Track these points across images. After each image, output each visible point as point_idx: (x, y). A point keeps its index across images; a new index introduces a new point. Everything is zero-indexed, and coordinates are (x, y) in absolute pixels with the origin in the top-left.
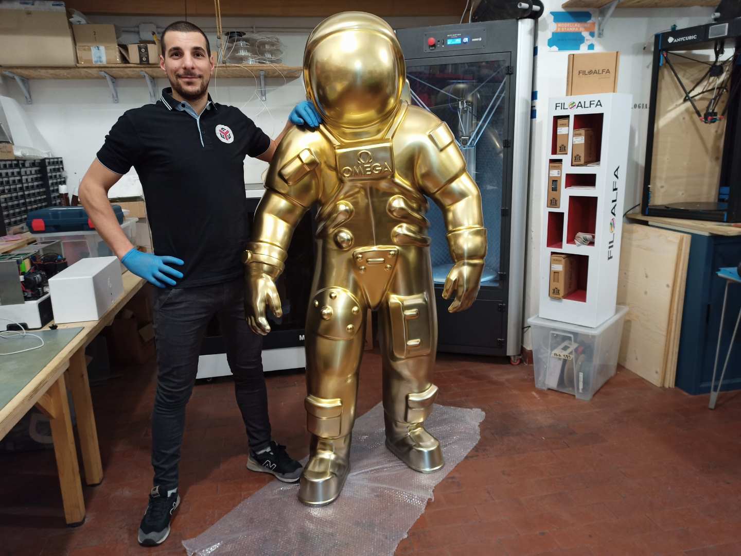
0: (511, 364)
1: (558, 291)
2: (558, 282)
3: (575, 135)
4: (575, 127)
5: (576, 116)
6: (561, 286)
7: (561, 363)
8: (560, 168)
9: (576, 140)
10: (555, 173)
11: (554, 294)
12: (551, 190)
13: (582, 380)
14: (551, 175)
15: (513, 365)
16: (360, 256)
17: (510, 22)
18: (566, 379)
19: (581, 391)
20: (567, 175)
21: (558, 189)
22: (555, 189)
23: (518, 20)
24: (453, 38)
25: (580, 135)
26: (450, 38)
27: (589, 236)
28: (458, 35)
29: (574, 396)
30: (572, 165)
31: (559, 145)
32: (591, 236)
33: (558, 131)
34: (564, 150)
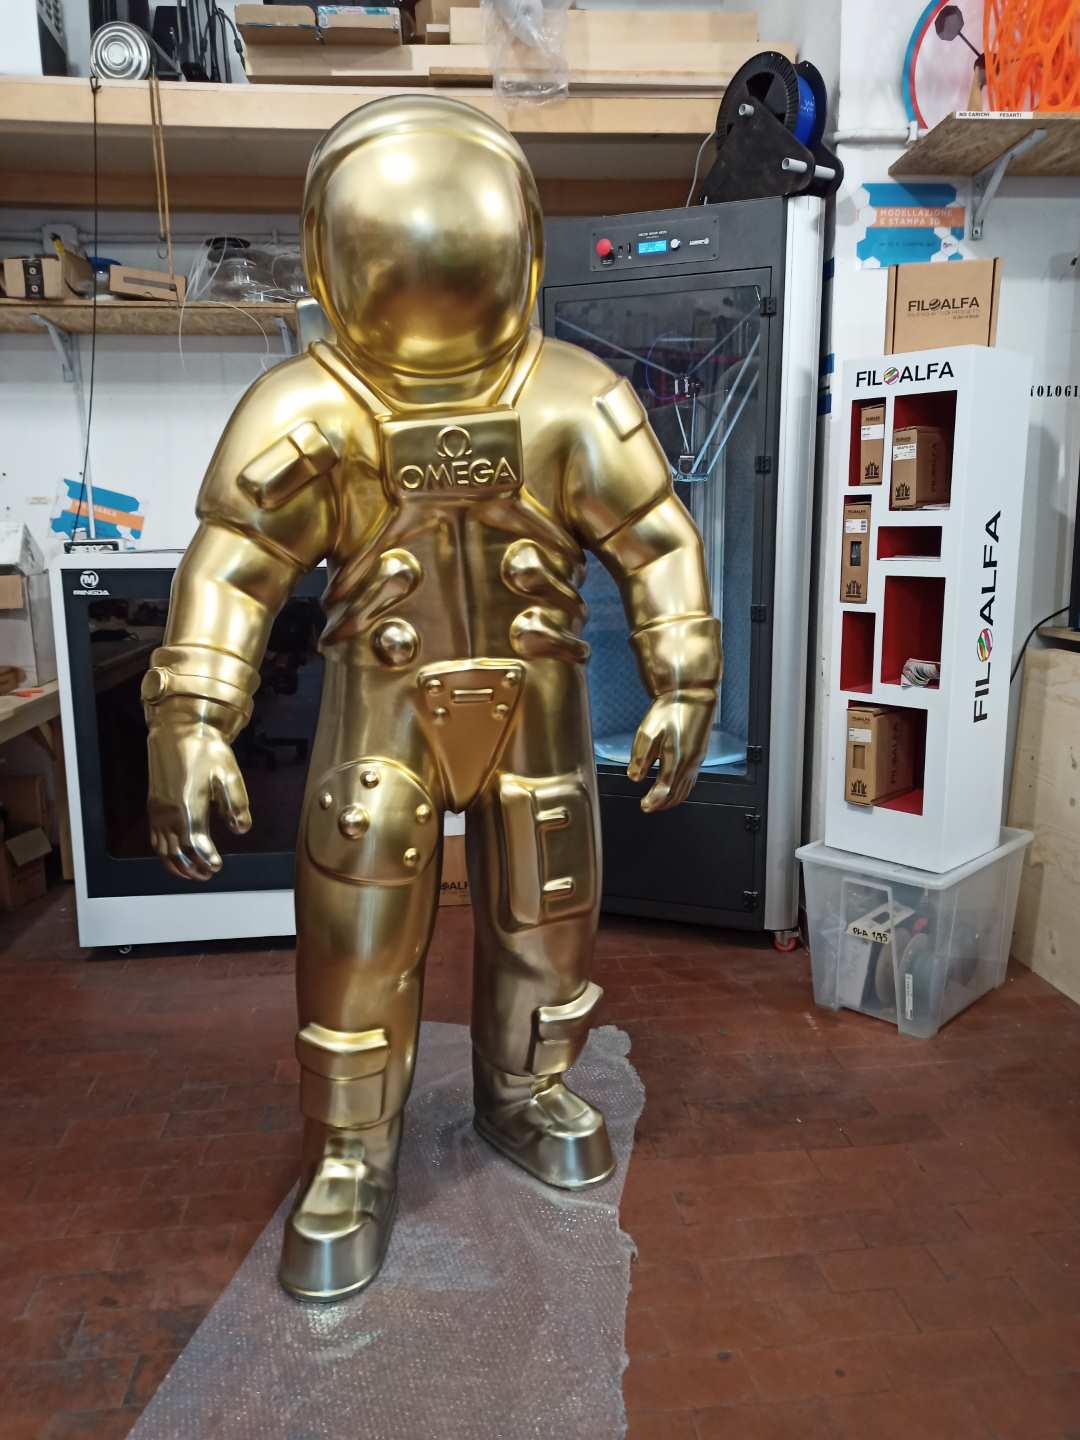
0: (775, 948)
1: (864, 787)
2: (863, 767)
3: (897, 441)
4: (898, 424)
5: (899, 400)
6: (869, 776)
7: (867, 949)
8: (865, 515)
9: (898, 451)
10: (855, 526)
11: (855, 793)
12: (848, 563)
13: (911, 992)
14: (847, 531)
15: (780, 951)
16: (435, 682)
17: (770, 203)
18: (880, 988)
19: (908, 1017)
20: (881, 529)
21: (862, 560)
22: (855, 562)
23: (786, 198)
24: (651, 240)
25: (907, 440)
26: (644, 240)
27: (928, 667)
28: (661, 233)
29: (896, 1026)
30: (892, 508)
31: (864, 463)
32: (934, 666)
33: (863, 432)
34: (874, 475)
